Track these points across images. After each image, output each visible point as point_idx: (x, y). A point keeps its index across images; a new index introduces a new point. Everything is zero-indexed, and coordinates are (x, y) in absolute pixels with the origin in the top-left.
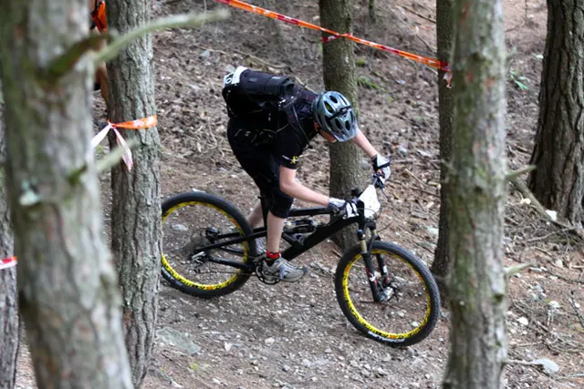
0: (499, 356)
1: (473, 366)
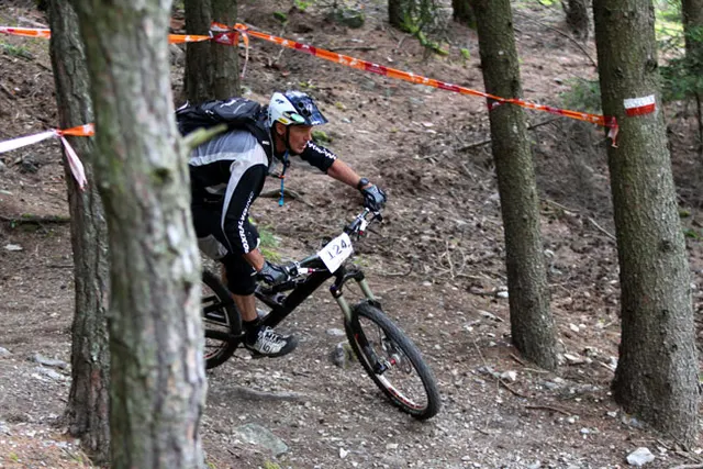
0: (176, 270)
1: (136, 286)
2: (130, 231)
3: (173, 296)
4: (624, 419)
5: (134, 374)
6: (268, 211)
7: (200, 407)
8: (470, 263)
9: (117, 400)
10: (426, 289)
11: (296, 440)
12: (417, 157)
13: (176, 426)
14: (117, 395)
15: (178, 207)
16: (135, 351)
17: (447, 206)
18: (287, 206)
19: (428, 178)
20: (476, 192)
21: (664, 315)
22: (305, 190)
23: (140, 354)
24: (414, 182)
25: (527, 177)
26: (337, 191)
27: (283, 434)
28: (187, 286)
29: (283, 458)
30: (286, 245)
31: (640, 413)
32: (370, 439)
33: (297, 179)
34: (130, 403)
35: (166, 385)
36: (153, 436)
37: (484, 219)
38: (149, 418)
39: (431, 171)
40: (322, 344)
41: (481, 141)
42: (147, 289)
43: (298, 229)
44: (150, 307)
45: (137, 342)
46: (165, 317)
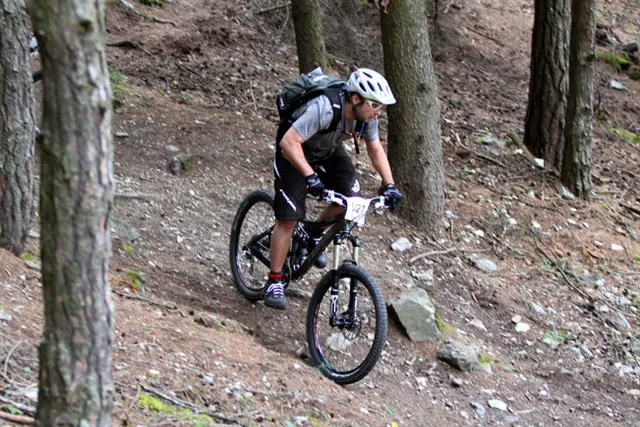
2: (60, 68)
3: (91, 118)
4: (389, 217)
5: (61, 178)
6: (117, 57)
7: (109, 203)
8: (268, 98)
9: (46, 197)
10: (239, 117)
11: (145, 229)
12: (226, 18)
13: (92, 218)
14: (46, 193)
15: (96, 51)
16: (62, 159)
17: (249, 55)
18: (130, 53)
19: (234, 34)
20: (270, 46)
21: (420, 139)
22: (144, 42)
23: (65, 163)
24: (224, 37)
25: (318, 34)
26: (168, 42)
27: (134, 224)
28: (102, 111)
29: (136, 243)
30: (131, 82)
31: (400, 212)
32: (199, 229)
33: (138, 33)
34: (56, 200)
35: (85, 186)
36: (74, 226)
37: (277, 65)
38: (71, 212)
39: (236, 29)
40: (162, 158)
41: (273, 7)
42: (71, 113)
43: (140, 71)
44: (74, 126)
45: (63, 153)
46: (84, 134)
